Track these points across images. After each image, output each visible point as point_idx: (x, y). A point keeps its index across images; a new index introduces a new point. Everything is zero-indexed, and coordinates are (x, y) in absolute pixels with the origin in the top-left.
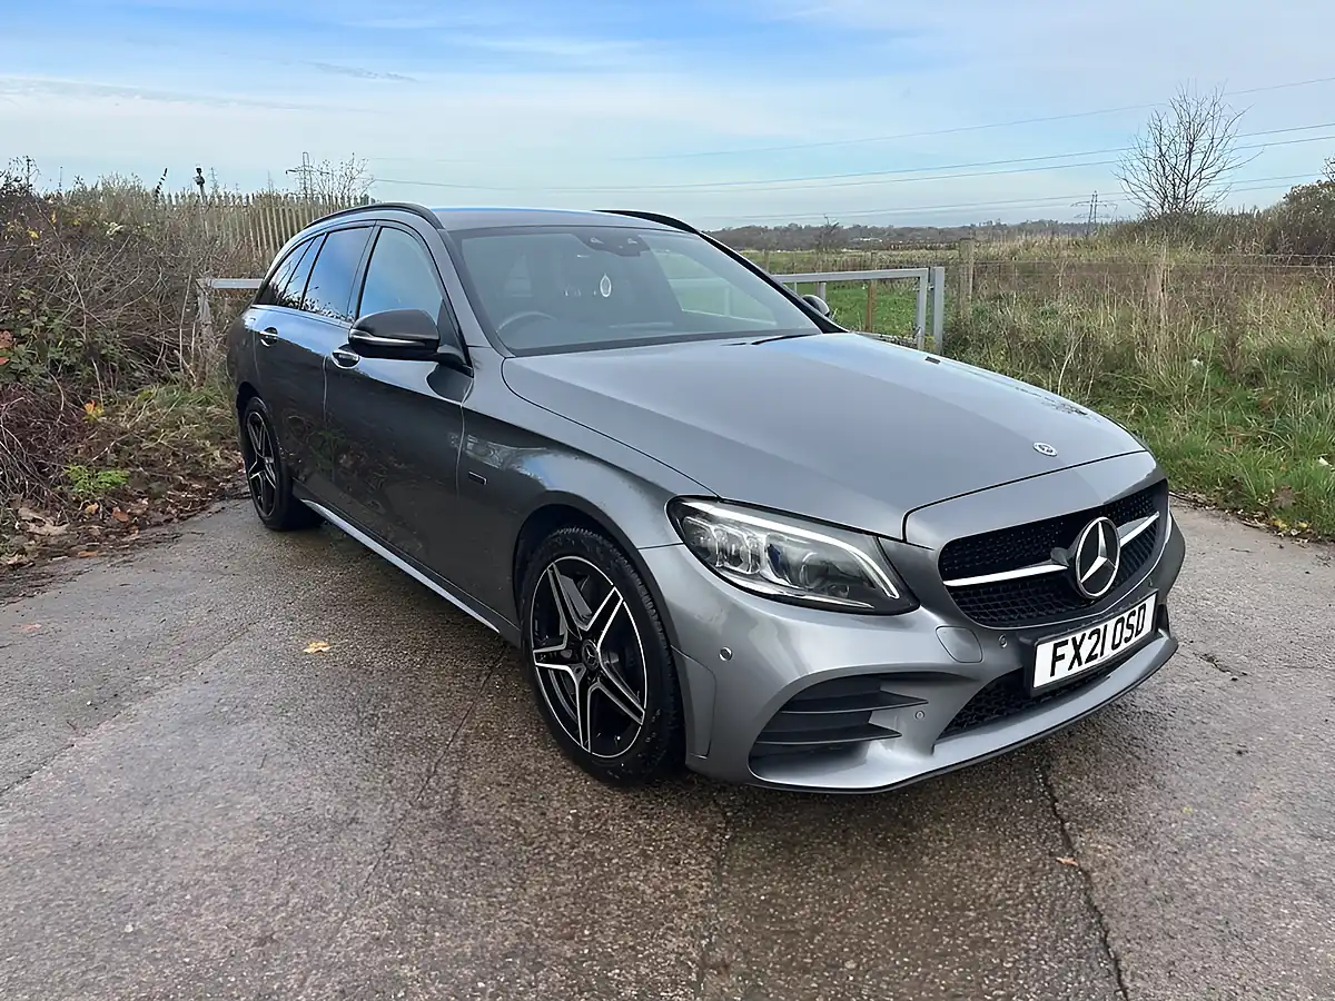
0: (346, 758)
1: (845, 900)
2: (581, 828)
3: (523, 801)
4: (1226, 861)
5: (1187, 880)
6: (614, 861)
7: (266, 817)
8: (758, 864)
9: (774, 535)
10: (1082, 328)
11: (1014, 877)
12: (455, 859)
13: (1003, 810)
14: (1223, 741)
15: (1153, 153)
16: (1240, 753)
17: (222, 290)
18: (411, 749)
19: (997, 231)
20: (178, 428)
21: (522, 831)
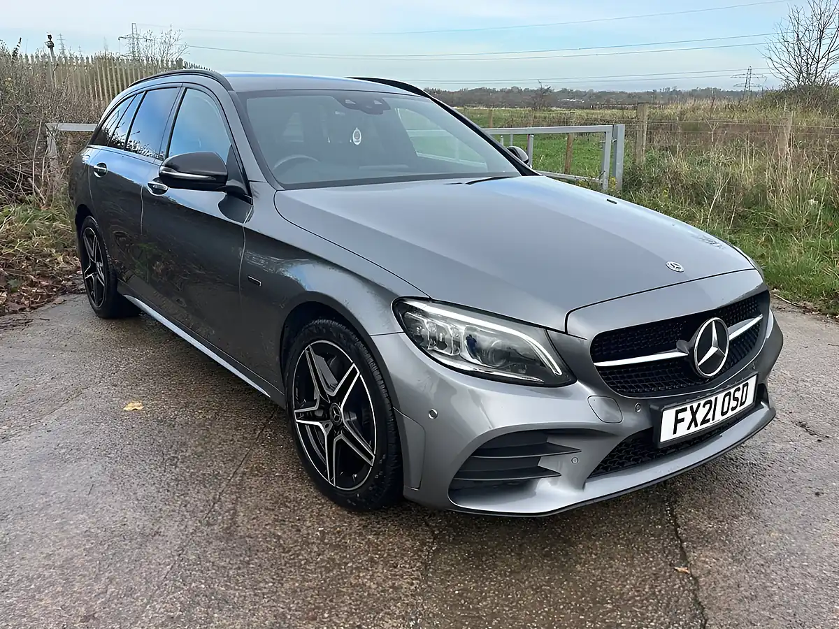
0: (153, 488)
1: (517, 595)
2: (326, 541)
3: (284, 521)
4: (797, 571)
5: (768, 584)
6: (349, 565)
7: (93, 530)
8: (455, 568)
9: (471, 328)
10: (727, 174)
11: (643, 581)
12: (231, 562)
13: (639, 532)
14: (806, 485)
15: (791, 38)
16: (817, 494)
17: (66, 133)
18: (202, 482)
19: (674, 96)
20: (31, 238)
21: (282, 542)
